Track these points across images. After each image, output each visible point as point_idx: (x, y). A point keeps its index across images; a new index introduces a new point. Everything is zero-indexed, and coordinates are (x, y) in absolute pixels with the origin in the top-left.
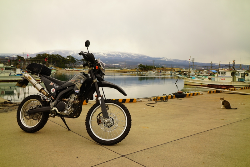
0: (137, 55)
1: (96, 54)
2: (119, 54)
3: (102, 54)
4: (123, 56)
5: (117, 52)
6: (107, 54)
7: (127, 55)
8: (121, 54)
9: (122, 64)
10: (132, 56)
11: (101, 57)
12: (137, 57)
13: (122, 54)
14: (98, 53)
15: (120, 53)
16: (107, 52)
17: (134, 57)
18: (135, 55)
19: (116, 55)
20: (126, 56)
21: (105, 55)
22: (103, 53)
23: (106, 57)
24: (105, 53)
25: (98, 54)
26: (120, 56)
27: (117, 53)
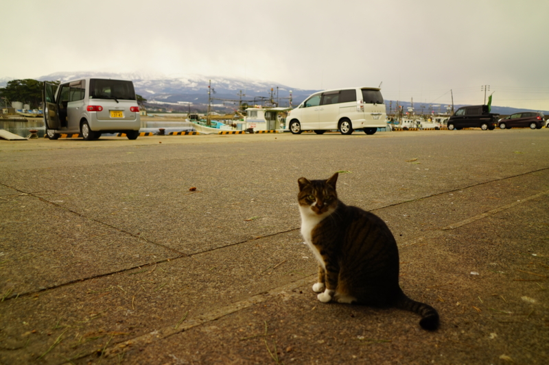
0: (264, 84)
1: (171, 81)
2: (225, 81)
3: (185, 81)
4: (234, 86)
5: (219, 78)
6: (197, 81)
7: (242, 85)
8: (228, 82)
9: (230, 104)
10: (254, 86)
11: (183, 88)
12: (265, 88)
13: (232, 81)
14: (176, 80)
15: (227, 80)
16: (196, 78)
17: (258, 88)
18: (260, 85)
19: (218, 84)
20: (240, 86)
21: (193, 85)
22: (189, 80)
23: (195, 88)
24: (192, 79)
25: (176, 83)
26: (227, 86)
27: (220, 81)
